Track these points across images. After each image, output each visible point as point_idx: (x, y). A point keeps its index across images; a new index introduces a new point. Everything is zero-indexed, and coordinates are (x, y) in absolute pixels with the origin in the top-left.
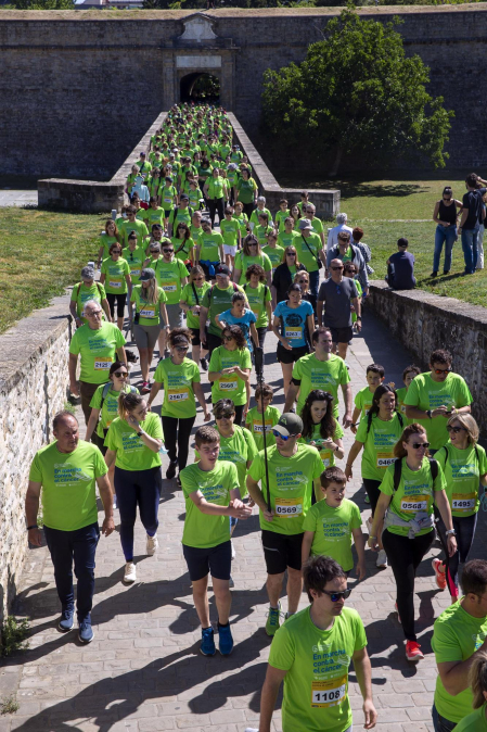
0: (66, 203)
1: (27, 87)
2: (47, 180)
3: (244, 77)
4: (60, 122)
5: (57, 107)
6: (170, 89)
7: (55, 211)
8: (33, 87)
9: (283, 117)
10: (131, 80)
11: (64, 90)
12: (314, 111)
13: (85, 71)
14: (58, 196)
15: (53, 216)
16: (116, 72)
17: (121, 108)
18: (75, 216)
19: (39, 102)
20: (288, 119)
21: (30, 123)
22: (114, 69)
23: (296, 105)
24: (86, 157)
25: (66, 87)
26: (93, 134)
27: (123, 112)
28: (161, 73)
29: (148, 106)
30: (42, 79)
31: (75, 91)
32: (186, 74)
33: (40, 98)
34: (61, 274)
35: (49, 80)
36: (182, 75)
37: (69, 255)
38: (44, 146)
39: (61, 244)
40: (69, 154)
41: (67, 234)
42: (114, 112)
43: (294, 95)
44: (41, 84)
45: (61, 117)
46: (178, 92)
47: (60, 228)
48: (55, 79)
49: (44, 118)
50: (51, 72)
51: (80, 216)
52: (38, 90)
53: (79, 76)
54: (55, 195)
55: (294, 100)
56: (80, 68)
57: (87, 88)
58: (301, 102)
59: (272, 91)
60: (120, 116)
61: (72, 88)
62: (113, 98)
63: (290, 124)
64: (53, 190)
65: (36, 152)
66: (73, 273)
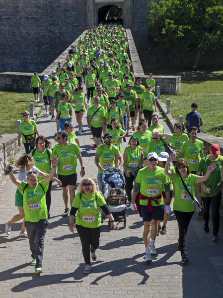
0: (15, 87)
1: (4, 17)
2: (4, 73)
3: (138, 7)
4: (23, 37)
5: (22, 28)
6: (92, 16)
7: (9, 92)
8: (7, 17)
9: (161, 31)
10: (67, 11)
11: (26, 18)
12: (181, 26)
13: (39, 6)
14: (10, 83)
15: (7, 94)
16: (58, 7)
17: (61, 28)
18: (20, 94)
19: (10, 26)
20: (164, 32)
21: (5, 38)
22: (57, 4)
23: (170, 23)
24: (39, 59)
25: (27, 16)
26: (44, 44)
27: (62, 31)
28: (86, 6)
29: (78, 26)
30: (12, 12)
31: (32, 18)
32: (101, 6)
33: (11, 23)
34: (3, 127)
35: (17, 12)
36: (99, 7)
37: (10, 117)
38: (13, 53)
39: (7, 110)
40: (29, 57)
41: (12, 104)
42: (57, 31)
43: (168, 17)
44: (12, 15)
45: (24, 35)
46: (96, 17)
47: (9, 101)
48: (20, 11)
49: (13, 35)
50: (18, 7)
51: (23, 94)
52: (10, 18)
53: (35, 9)
54: (9, 81)
55: (168, 20)
56: (36, 4)
57: (40, 16)
58: (172, 22)
59: (155, 15)
60: (61, 33)
61: (31, 17)
62: (56, 22)
63: (166, 35)
64: (8, 79)
65: (9, 57)
66: (10, 126)
